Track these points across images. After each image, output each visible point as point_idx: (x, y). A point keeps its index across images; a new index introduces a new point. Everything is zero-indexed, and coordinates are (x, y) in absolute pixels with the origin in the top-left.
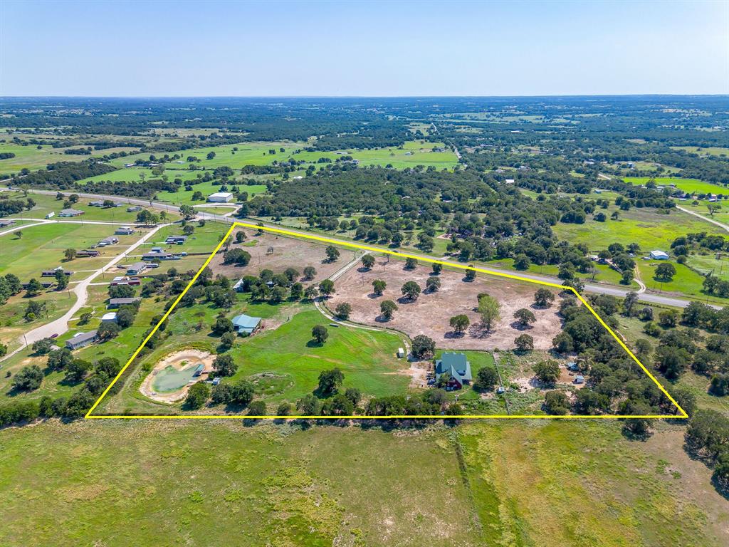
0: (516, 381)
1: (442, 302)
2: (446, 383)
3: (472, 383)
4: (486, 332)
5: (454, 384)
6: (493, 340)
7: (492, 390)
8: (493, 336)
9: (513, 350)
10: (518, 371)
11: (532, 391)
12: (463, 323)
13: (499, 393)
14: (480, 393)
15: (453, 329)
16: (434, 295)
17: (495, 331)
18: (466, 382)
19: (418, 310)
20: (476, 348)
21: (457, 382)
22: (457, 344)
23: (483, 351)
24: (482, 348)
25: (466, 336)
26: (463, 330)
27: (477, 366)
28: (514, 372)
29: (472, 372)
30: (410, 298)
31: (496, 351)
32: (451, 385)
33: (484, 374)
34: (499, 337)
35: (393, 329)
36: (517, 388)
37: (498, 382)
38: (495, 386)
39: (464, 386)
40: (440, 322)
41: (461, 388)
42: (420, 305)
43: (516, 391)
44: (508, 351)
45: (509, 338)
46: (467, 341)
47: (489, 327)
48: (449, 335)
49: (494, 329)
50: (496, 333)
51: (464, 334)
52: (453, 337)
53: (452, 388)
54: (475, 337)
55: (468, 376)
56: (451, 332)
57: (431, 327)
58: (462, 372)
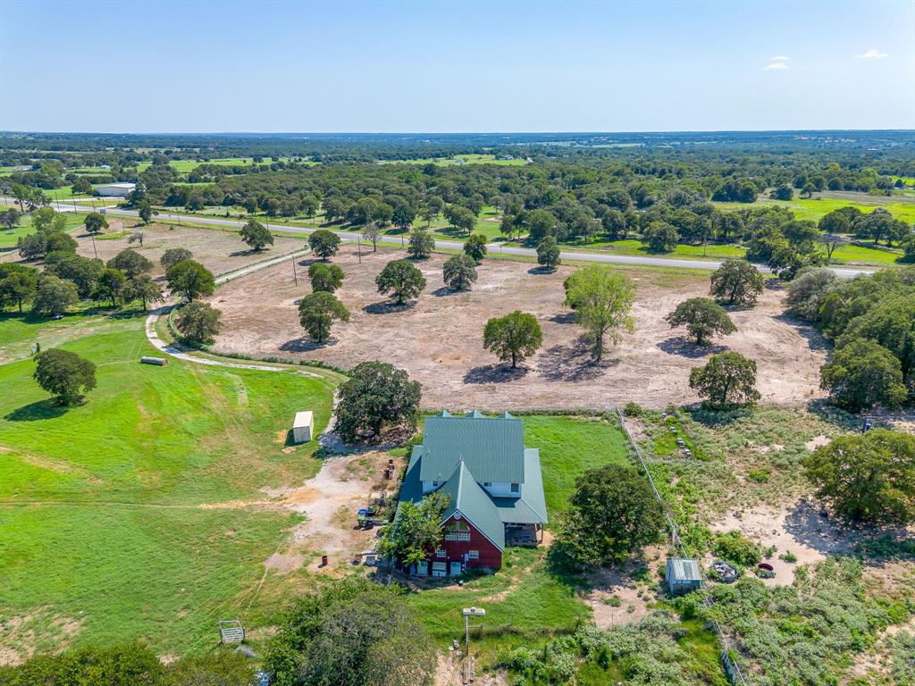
0: (731, 524)
1: (475, 309)
2: (428, 546)
3: (546, 539)
4: (591, 365)
5: (465, 547)
6: (614, 384)
7: (639, 572)
8: (611, 373)
9: (687, 409)
10: (725, 477)
11: (824, 571)
12: (522, 342)
13: (672, 591)
14: (587, 587)
15: (493, 359)
16: (459, 296)
17: (616, 362)
18: (519, 534)
19: (410, 325)
20: (562, 405)
21: (478, 540)
22: (505, 395)
23: (585, 413)
24: (582, 405)
25: (530, 375)
26: (523, 359)
27: (569, 465)
28: (714, 485)
29: (548, 490)
30: (400, 303)
31: (631, 412)
32: (454, 552)
33: (602, 498)
34: (631, 375)
35: (320, 365)
36: (751, 561)
37: (662, 534)
38: (650, 551)
39: (512, 555)
40: (463, 346)
41: (496, 568)
42: (419, 316)
43: (749, 573)
44: (671, 411)
45: (665, 377)
46: (533, 388)
47: (598, 350)
48: (480, 376)
49: (614, 356)
50: (621, 366)
51: (526, 370)
52: (492, 378)
53: (457, 570)
54: (558, 376)
55: (532, 506)
56: (489, 368)
57: (434, 357)
58: (502, 489)
